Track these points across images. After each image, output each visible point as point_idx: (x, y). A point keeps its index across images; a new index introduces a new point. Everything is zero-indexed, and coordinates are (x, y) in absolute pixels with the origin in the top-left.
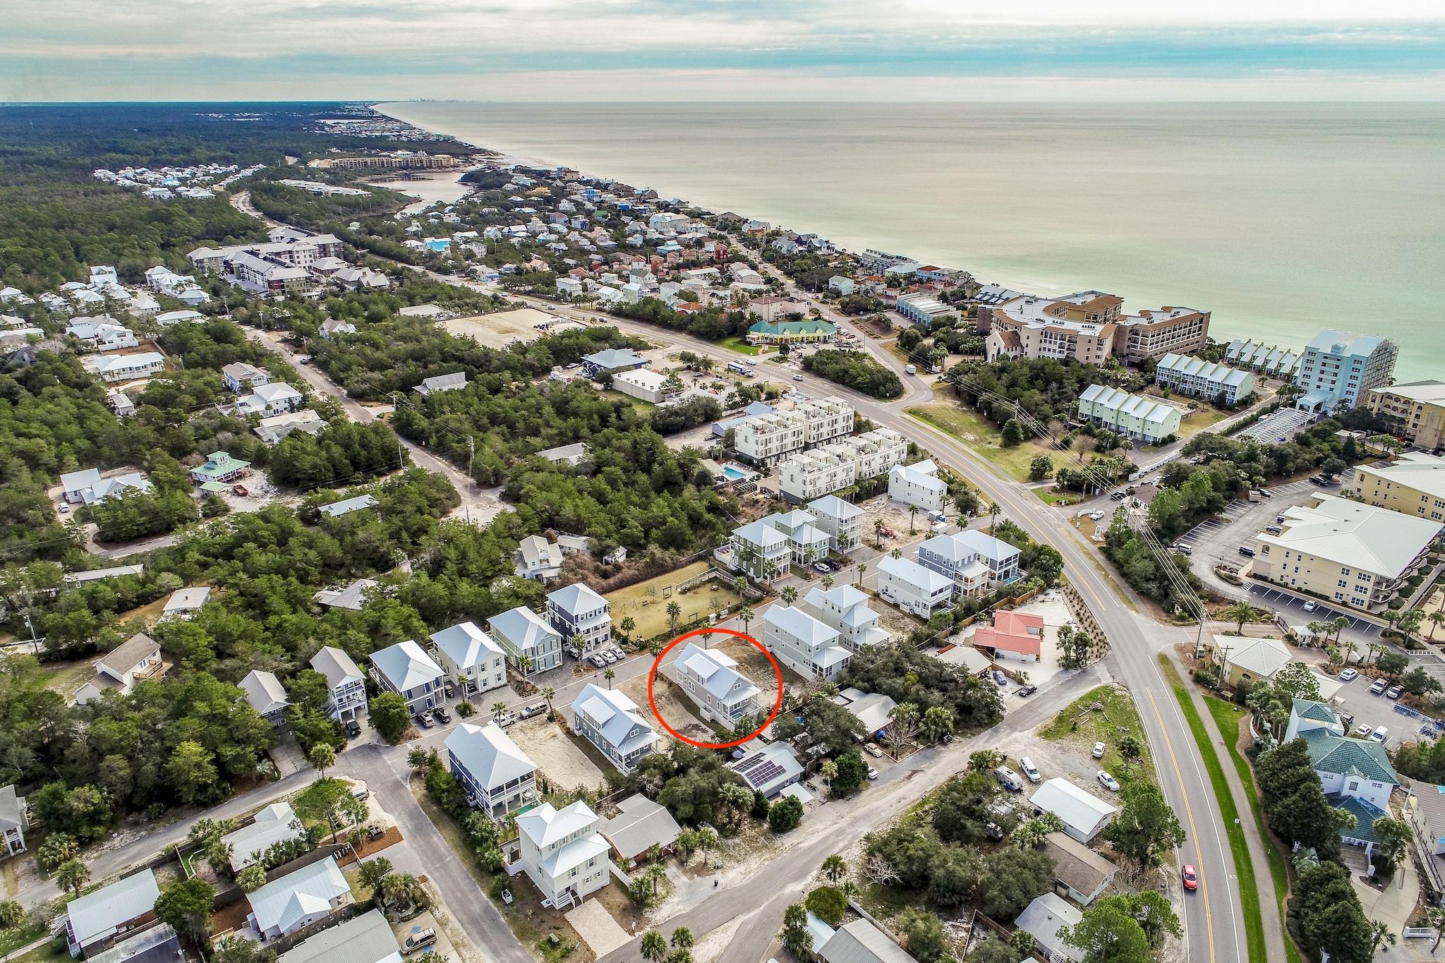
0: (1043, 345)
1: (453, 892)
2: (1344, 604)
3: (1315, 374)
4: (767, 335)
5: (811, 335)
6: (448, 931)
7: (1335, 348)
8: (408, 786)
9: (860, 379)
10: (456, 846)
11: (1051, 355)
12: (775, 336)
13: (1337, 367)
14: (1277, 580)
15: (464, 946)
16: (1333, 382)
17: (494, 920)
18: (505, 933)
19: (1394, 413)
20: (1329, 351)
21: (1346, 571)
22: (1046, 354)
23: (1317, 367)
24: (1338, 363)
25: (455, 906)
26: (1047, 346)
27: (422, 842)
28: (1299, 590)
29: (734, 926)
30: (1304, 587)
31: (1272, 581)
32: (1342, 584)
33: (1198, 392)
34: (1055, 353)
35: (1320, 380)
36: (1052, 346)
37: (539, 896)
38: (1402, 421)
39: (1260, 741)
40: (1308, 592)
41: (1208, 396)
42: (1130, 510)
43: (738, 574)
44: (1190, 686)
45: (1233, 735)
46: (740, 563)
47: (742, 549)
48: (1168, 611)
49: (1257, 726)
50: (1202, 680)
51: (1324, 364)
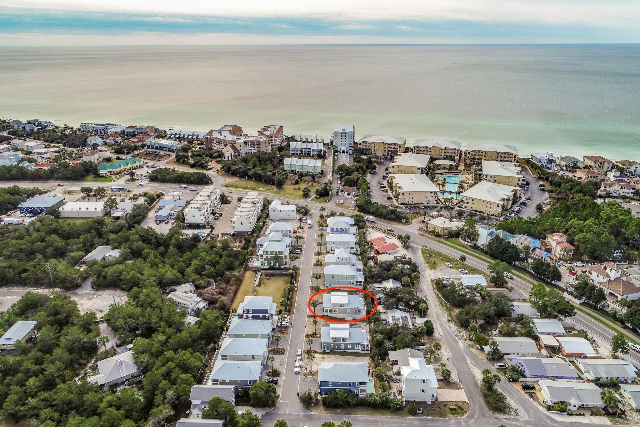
0: (246, 148)
2: (428, 203)
3: (339, 140)
4: (111, 170)
5: (133, 165)
7: (344, 130)
8: (313, 413)
9: (192, 178)
10: (373, 414)
11: (250, 152)
12: (117, 170)
13: (346, 136)
14: (408, 203)
16: (346, 141)
18: (437, 420)
19: (366, 148)
20: (342, 131)
21: (426, 193)
22: (248, 151)
23: (339, 137)
26: (248, 148)
28: (415, 204)
29: (471, 366)
30: (416, 203)
31: (407, 204)
32: (426, 197)
33: (308, 154)
34: (252, 150)
35: (341, 141)
36: (250, 148)
37: (425, 403)
38: (369, 150)
39: (471, 244)
40: (417, 204)
41: (313, 155)
42: (347, 197)
43: (271, 268)
44: (438, 239)
45: (463, 246)
46: (269, 264)
47: (269, 256)
48: (400, 222)
49: (465, 240)
50: (438, 236)
51: (341, 136)
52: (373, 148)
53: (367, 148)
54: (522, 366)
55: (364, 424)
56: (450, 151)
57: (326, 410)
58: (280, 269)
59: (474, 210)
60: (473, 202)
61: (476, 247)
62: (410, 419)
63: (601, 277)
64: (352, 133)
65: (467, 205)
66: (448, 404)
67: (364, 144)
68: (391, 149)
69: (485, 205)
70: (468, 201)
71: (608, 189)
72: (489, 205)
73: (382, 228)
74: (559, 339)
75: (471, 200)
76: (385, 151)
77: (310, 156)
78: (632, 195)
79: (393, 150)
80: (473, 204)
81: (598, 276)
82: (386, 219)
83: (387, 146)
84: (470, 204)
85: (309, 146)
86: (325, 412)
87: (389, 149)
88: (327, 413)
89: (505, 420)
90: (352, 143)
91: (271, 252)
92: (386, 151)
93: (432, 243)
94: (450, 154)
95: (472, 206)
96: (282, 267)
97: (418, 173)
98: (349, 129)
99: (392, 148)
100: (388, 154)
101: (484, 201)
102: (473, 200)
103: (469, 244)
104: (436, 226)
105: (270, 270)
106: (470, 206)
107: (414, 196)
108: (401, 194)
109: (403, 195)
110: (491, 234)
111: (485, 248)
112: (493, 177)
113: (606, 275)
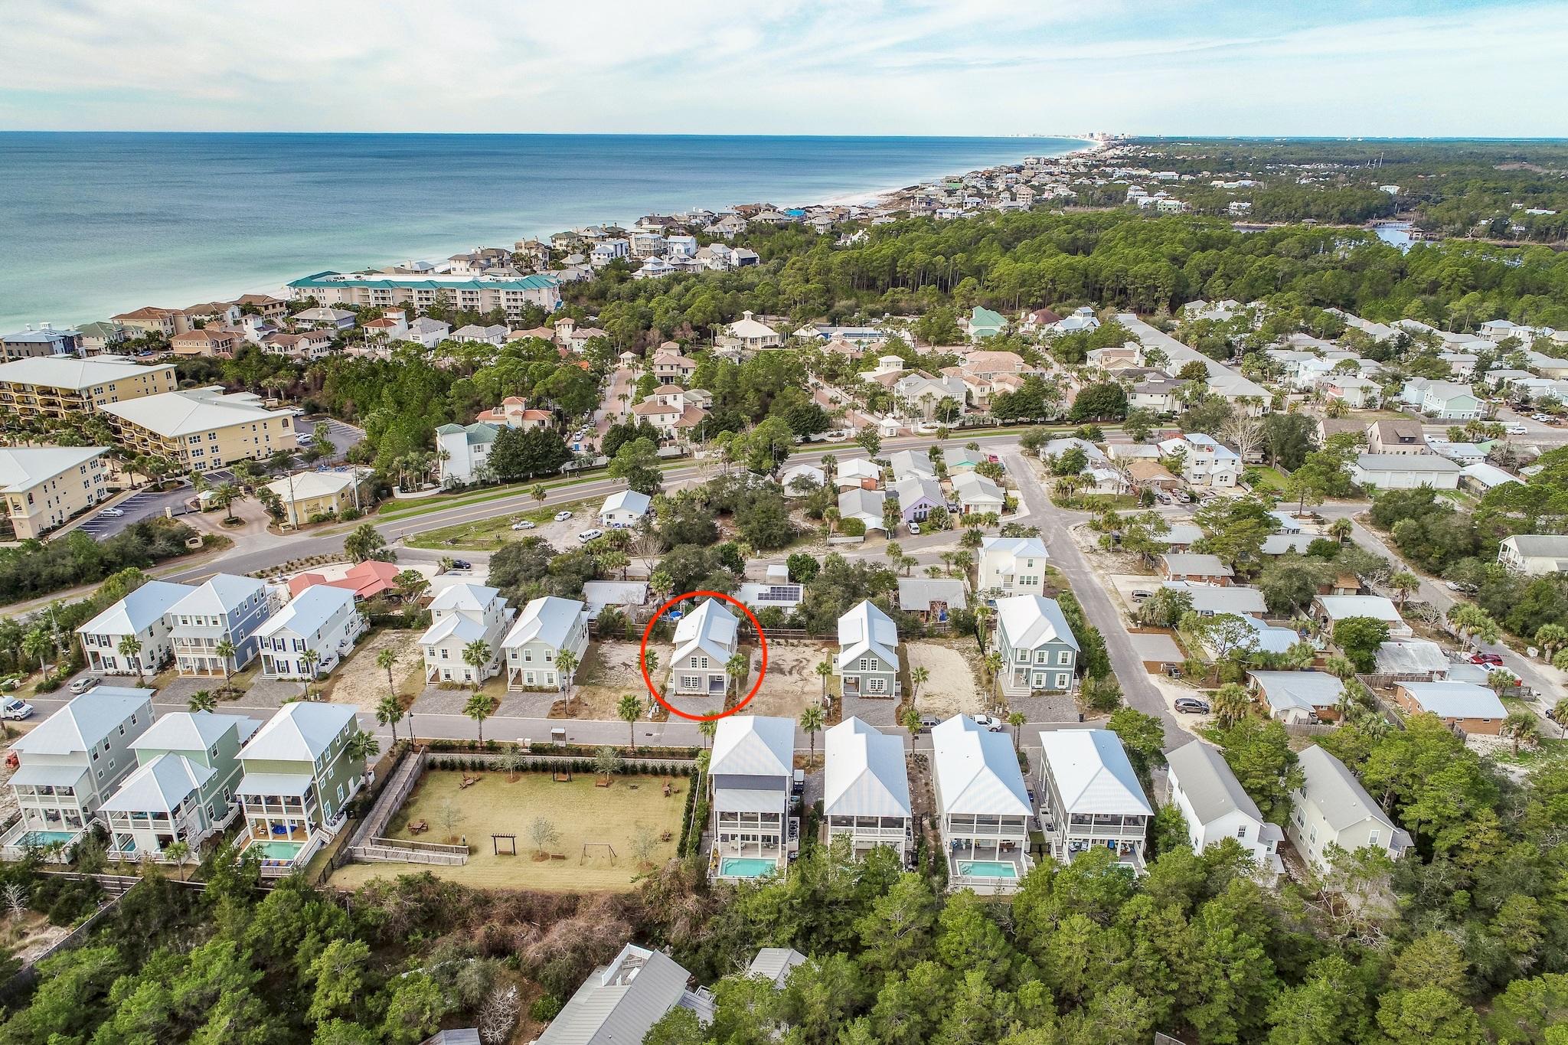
14: (55, 525)
15: (1111, 591)
21: (83, 470)
28: (73, 518)
30: (73, 513)
32: (86, 484)
39: (441, 488)
45: (430, 502)
46: (334, 806)
47: (331, 771)
48: (189, 552)
49: (419, 489)
50: (352, 516)
54: (925, 506)
60: (213, 443)
61: (460, 487)
63: (668, 417)
65: (198, 459)
69: (250, 434)
70: (196, 446)
72: (261, 432)
75: (205, 438)
78: (327, 354)
80: (215, 449)
81: (663, 419)
82: (148, 566)
84: (207, 451)
95: (216, 455)
96: (371, 780)
101: (243, 426)
102: (212, 436)
103: (437, 491)
104: (317, 498)
105: (371, 814)
106: (208, 458)
107: (59, 491)
108: (23, 502)
109: (31, 500)
110: (471, 439)
111: (490, 473)
112: (106, 389)
113: (674, 411)
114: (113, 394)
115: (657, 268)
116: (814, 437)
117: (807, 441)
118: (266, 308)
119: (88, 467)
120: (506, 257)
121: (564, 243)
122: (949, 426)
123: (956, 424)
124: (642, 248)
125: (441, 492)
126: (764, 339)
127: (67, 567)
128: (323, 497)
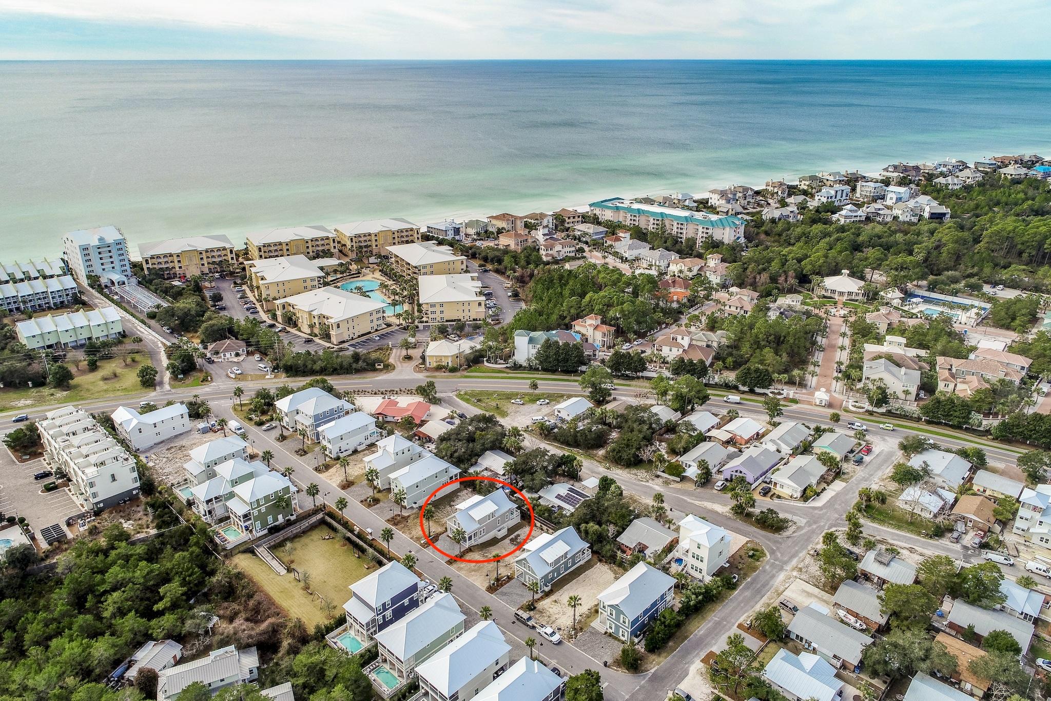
1: (742, 608)
6: (772, 601)
7: (101, 239)
8: (652, 671)
10: (704, 618)
13: (110, 251)
15: (777, 591)
16: (112, 263)
17: (752, 583)
18: (757, 576)
19: (161, 266)
20: (97, 243)
21: (371, 314)
24: (109, 249)
25: (752, 603)
27: (708, 640)
28: (359, 336)
29: (698, 502)
30: (361, 334)
31: (350, 340)
32: (372, 321)
35: (103, 264)
37: (724, 567)
38: (172, 268)
39: (508, 365)
40: (363, 335)
41: (55, 304)
42: (236, 360)
43: (274, 530)
44: (458, 374)
45: (500, 371)
46: (264, 524)
47: (263, 509)
48: (375, 370)
49: (496, 363)
50: (453, 370)
51: (100, 253)
52: (177, 265)
53: (164, 266)
54: (741, 472)
55: (713, 635)
56: (320, 243)
57: (659, 655)
58: (289, 523)
59: (447, 321)
60: (442, 309)
61: (517, 367)
62: (739, 595)
63: (674, 350)
64: (120, 245)
65: (433, 316)
66: (742, 553)
67: (154, 261)
68: (214, 260)
69: (461, 308)
70: (433, 309)
71: (550, 252)
72: (466, 307)
73: (366, 387)
74: (727, 427)
75: (437, 306)
76: (203, 265)
77: (50, 308)
78: (573, 254)
79: (217, 260)
80: (442, 312)
81: (671, 350)
82: (351, 373)
83: (204, 256)
84: (438, 313)
85: (39, 286)
86: (661, 659)
87: (210, 260)
88: (666, 658)
89: (794, 535)
90: (127, 263)
91: (267, 498)
92: (206, 265)
93: (461, 382)
94: (320, 248)
95: (442, 315)
96: (293, 518)
97: (314, 287)
98: (111, 236)
99: (213, 257)
100: (210, 269)
101: (458, 303)
102: (442, 305)
103: (505, 366)
104: (441, 356)
105: (276, 534)
106: (438, 316)
107: (355, 324)
108: (335, 327)
109: (338, 327)
110: (531, 341)
111: (535, 363)
112: (428, 267)
113: (679, 346)
114: (432, 270)
115: (851, 214)
116: (757, 390)
117: (752, 391)
118: (569, 218)
119: (374, 313)
120: (750, 193)
121: (807, 183)
122: (875, 409)
123: (883, 410)
124: (864, 193)
125: (507, 367)
126: (850, 293)
127: (317, 367)
128: (444, 356)
